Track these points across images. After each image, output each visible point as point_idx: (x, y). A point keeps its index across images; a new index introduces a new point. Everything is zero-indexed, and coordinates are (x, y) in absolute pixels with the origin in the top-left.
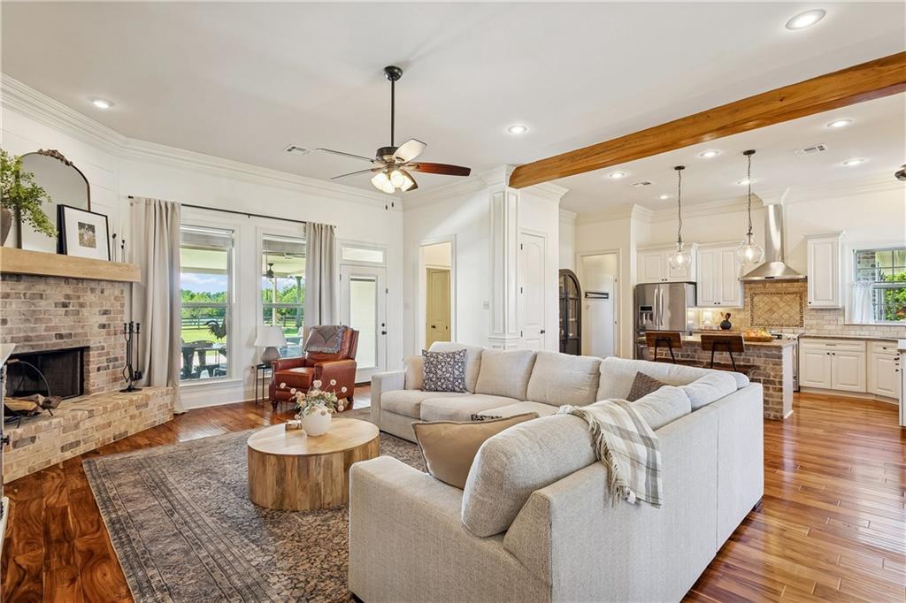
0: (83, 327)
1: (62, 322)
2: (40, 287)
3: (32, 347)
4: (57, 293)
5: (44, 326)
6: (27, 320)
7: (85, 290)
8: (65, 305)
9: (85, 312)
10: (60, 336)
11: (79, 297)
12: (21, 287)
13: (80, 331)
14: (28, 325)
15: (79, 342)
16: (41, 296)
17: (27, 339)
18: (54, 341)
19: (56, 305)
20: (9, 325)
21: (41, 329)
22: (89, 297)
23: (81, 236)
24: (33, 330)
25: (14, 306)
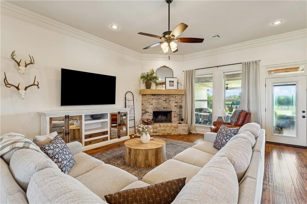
0: (170, 106)
1: (165, 105)
2: (159, 97)
3: (158, 110)
4: (164, 98)
5: (160, 105)
6: (157, 104)
7: (171, 97)
8: (165, 101)
9: (171, 102)
10: (164, 108)
11: (169, 99)
12: (156, 97)
13: (169, 107)
14: (157, 105)
15: (169, 109)
16: (160, 99)
17: (157, 108)
18: (163, 109)
19: (163, 101)
20: (153, 105)
21: (160, 106)
22: (172, 99)
23: (170, 84)
24: (158, 106)
25: (154, 101)
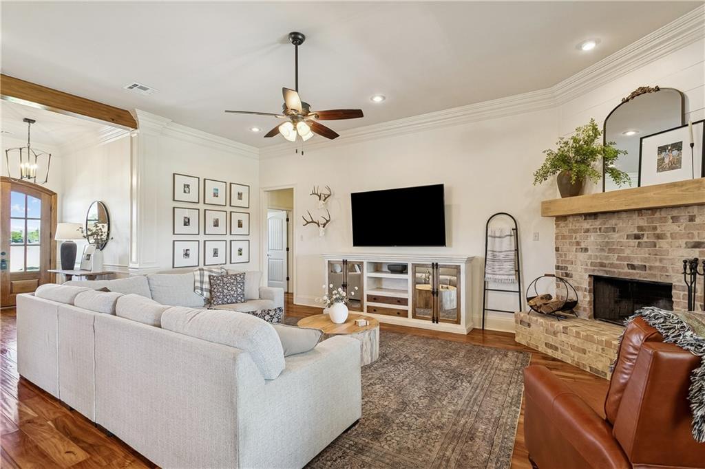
0: (661, 260)
1: (639, 255)
2: (612, 222)
3: (607, 272)
4: (630, 226)
5: (616, 255)
6: (602, 250)
7: (663, 220)
8: (637, 237)
9: (663, 244)
10: (633, 267)
11: (655, 228)
12: (597, 223)
13: (657, 264)
14: (603, 254)
15: (655, 276)
16: (614, 230)
17: (602, 265)
18: (626, 270)
19: (628, 237)
20: (589, 253)
21: (614, 258)
22: (670, 227)
23: (661, 161)
24: (607, 258)
25: (592, 238)
